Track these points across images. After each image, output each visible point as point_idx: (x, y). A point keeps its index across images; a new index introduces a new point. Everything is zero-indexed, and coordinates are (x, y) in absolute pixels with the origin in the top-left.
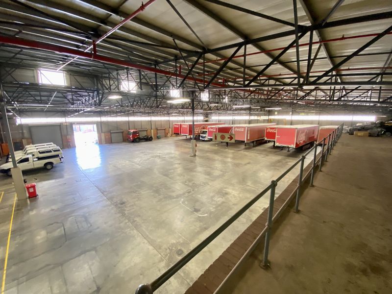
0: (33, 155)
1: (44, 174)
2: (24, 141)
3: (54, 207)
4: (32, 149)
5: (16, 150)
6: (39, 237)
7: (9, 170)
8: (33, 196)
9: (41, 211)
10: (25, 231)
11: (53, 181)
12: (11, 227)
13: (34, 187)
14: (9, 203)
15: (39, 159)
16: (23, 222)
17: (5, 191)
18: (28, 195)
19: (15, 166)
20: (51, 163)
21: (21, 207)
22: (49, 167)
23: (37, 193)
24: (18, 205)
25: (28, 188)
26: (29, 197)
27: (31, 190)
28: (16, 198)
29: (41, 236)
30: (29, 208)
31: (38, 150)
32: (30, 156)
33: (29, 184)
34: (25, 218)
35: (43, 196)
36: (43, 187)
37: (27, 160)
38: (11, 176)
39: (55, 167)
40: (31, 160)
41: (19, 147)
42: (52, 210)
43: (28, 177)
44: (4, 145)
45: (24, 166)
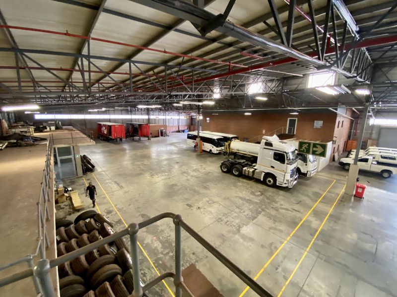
0: (374, 158)
1: (378, 180)
2: (369, 142)
3: (375, 219)
4: (375, 151)
5: (361, 149)
6: (349, 236)
7: (349, 164)
8: (359, 196)
9: (361, 214)
10: (340, 222)
11: (385, 192)
12: (331, 210)
13: (363, 188)
14: (337, 191)
15: (379, 163)
16: (342, 213)
17: (337, 180)
18: (354, 193)
19: (355, 163)
20: (390, 172)
21: (344, 200)
22: (386, 175)
23: (364, 196)
24: (343, 197)
25: (358, 187)
26: (355, 196)
27: (360, 190)
28: (343, 191)
29: (352, 237)
30: (351, 205)
31: (381, 154)
32: (370, 158)
33: (359, 184)
34: (345, 211)
35: (368, 201)
36: (372, 192)
37: (366, 160)
38: (348, 170)
39: (393, 178)
40: (370, 162)
41: (364, 147)
42: (372, 220)
43: (361, 178)
44: (350, 141)
45: (362, 165)
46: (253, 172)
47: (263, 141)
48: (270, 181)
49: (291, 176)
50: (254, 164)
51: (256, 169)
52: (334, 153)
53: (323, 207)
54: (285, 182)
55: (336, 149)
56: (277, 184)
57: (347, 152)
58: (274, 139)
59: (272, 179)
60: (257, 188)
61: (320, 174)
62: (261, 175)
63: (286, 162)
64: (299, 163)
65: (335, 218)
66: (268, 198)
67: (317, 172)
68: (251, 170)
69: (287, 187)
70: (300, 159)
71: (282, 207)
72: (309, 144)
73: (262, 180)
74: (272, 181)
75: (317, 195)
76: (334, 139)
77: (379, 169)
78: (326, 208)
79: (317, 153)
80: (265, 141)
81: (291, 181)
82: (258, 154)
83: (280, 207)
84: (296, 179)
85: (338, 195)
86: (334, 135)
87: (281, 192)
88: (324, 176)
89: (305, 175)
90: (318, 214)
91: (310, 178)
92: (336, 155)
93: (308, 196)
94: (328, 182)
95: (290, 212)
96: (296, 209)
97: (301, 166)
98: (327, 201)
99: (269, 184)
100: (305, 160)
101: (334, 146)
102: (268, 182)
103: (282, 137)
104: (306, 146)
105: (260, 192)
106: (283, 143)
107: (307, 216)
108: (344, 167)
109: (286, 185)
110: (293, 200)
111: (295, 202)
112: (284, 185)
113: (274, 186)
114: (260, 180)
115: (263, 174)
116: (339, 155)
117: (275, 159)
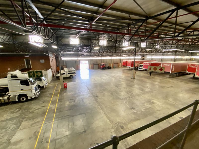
0: (67, 72)
2: (64, 66)
3: (72, 93)
4: (66, 70)
5: (62, 70)
6: (66, 104)
7: (59, 77)
8: (66, 87)
9: (68, 94)
10: (62, 100)
11: (72, 83)
12: (58, 98)
13: (66, 84)
15: (69, 74)
16: (62, 97)
17: (57, 84)
18: (64, 87)
19: (61, 76)
20: (72, 76)
21: (62, 91)
22: (71, 77)
23: (67, 87)
24: (61, 90)
25: (64, 84)
26: (64, 88)
27: (65, 85)
28: (60, 88)
29: (67, 103)
30: (64, 92)
31: (68, 70)
32: (65, 72)
33: (64, 83)
34: (63, 96)
35: (69, 88)
36: (69, 84)
37: (64, 74)
38: (59, 79)
40: (66, 74)
41: (63, 69)
42: (71, 94)
43: (65, 80)
44: (58, 67)
45: (64, 76)
46: (8, 98)
47: (9, 76)
48: (23, 99)
49: (36, 91)
50: (7, 93)
51: (10, 96)
52: (53, 73)
53: (55, 98)
54: (33, 95)
55: (53, 71)
56: (29, 98)
57: (58, 72)
58: (17, 73)
59: (24, 97)
60: (15, 107)
61: (50, 84)
62: (15, 98)
63: (30, 84)
64: (38, 83)
65: (60, 100)
66: (25, 110)
67: (48, 84)
68: (6, 98)
69: (35, 97)
70: (38, 80)
71: (35, 109)
72: (34, 72)
73: (17, 100)
74: (25, 98)
75: (51, 94)
76: (51, 67)
77: (69, 75)
78: (56, 98)
79: (39, 76)
80: (10, 75)
81: (37, 93)
82: (7, 85)
83: (34, 110)
84: (39, 91)
85: (59, 90)
86: (51, 66)
87: (33, 102)
88: (52, 85)
89: (43, 87)
90: (54, 103)
91: (46, 88)
92: (54, 74)
93: (48, 97)
94: (54, 87)
95: (41, 109)
96: (43, 106)
97: (40, 83)
98: (56, 95)
99: (23, 100)
100: (41, 80)
101: (52, 70)
102: (22, 100)
103: (23, 71)
104: (32, 73)
105: (18, 109)
106: (24, 74)
107: (50, 105)
108: (58, 78)
109: (35, 96)
110: (41, 102)
111: (42, 103)
112: (33, 97)
113: (28, 100)
114: (16, 101)
115: (17, 97)
116: (55, 74)
117: (22, 84)
